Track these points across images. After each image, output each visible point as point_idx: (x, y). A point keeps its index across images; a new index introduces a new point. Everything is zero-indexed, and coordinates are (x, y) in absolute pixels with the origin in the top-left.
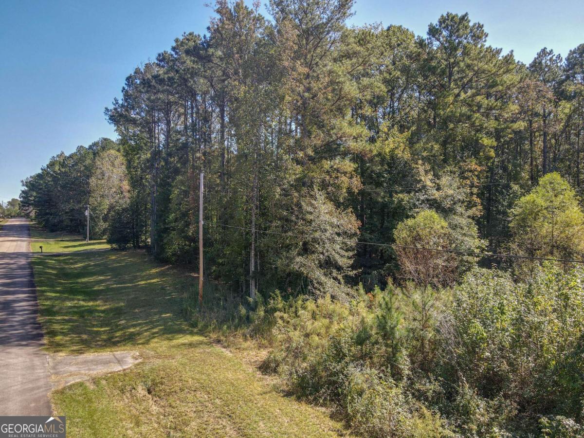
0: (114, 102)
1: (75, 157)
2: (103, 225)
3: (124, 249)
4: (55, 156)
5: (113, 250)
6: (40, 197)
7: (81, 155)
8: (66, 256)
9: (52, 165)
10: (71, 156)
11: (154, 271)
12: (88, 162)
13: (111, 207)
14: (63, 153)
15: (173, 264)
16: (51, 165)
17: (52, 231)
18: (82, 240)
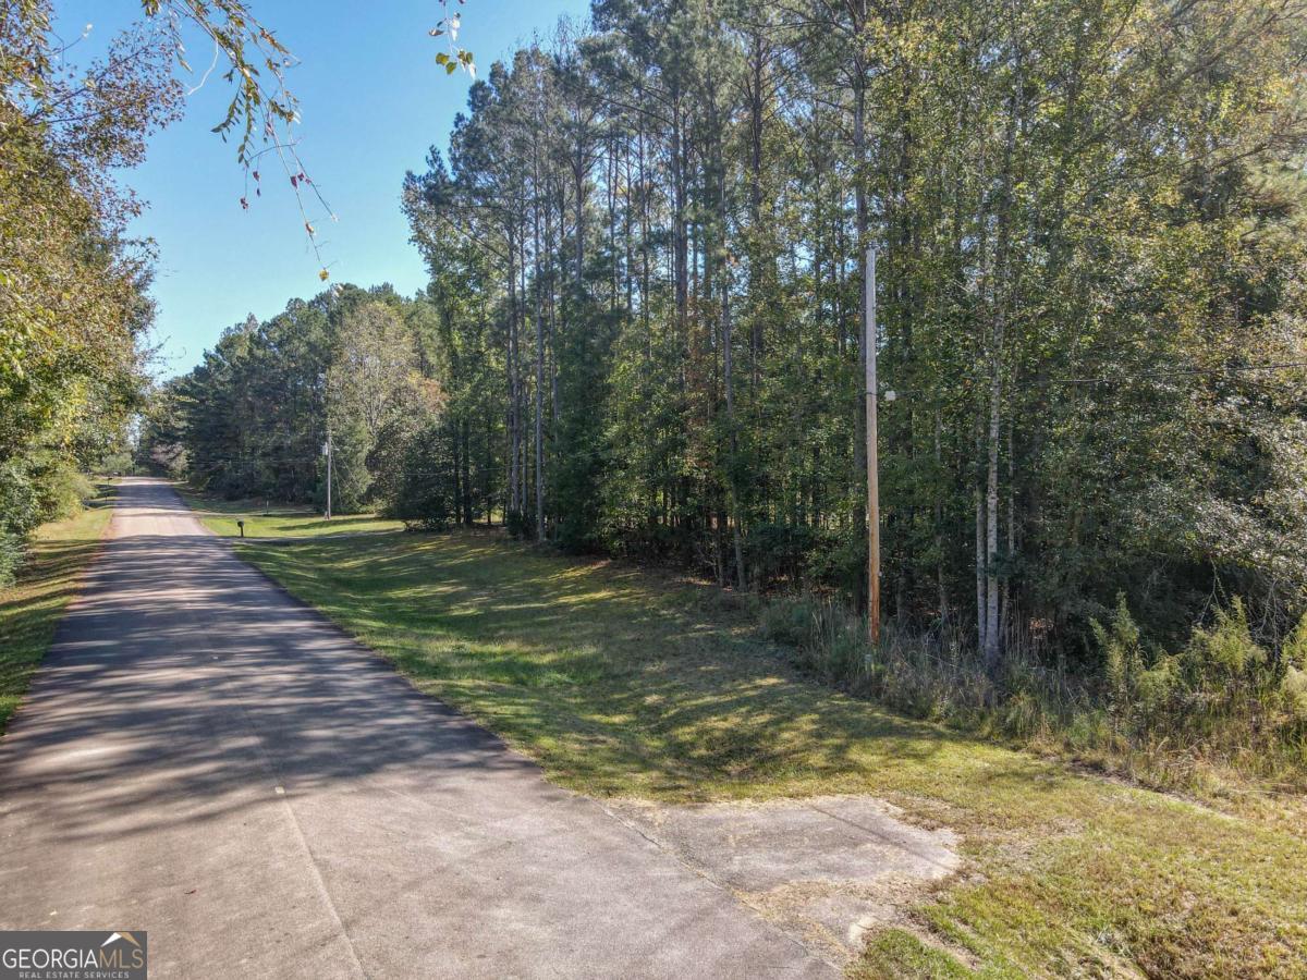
0: (431, 158)
1: (285, 325)
2: (364, 479)
3: (440, 529)
4: (233, 327)
5: (410, 531)
6: (201, 421)
7: (299, 318)
8: (304, 545)
9: (228, 344)
10: (275, 323)
11: (571, 573)
12: (316, 334)
13: (387, 436)
14: (251, 318)
15: (615, 558)
16: (226, 347)
17: (231, 498)
18: (312, 515)
